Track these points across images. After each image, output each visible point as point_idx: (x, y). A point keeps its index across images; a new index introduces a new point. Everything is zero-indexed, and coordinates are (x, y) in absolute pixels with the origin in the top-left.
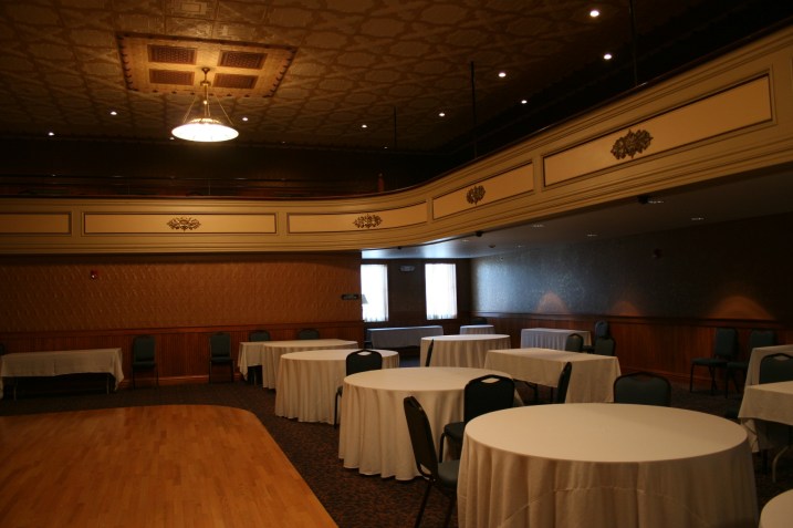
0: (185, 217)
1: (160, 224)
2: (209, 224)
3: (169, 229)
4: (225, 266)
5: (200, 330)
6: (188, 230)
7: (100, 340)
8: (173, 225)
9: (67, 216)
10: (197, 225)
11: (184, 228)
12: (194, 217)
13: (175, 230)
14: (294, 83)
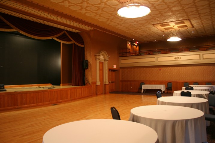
0: (178, 57)
1: (173, 58)
2: (183, 58)
3: (175, 60)
4: (188, 67)
5: (182, 82)
6: (179, 60)
7: (161, 83)
8: (176, 58)
9: (154, 58)
10: (181, 58)
11: (178, 59)
12: (180, 56)
13: (176, 60)
14: (196, 24)
